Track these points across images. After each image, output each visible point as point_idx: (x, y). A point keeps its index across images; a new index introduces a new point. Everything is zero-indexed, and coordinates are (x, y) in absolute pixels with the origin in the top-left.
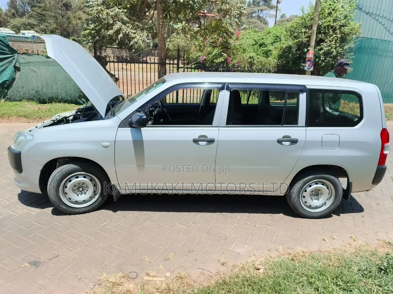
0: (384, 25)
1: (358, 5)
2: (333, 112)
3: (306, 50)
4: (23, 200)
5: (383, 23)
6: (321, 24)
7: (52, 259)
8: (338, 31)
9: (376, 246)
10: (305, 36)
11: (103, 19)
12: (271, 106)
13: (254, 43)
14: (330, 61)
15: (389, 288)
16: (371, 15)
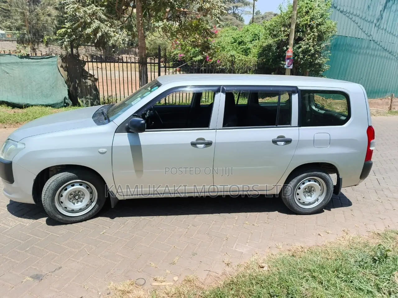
0: (357, 23)
1: (333, 4)
2: (319, 110)
3: (285, 48)
4: (14, 211)
5: (356, 21)
6: (299, 23)
7: (54, 271)
8: (315, 30)
9: (367, 237)
10: (285, 34)
11: (80, 17)
12: (260, 105)
13: (233, 41)
14: (309, 58)
15: (384, 276)
16: (345, 13)
